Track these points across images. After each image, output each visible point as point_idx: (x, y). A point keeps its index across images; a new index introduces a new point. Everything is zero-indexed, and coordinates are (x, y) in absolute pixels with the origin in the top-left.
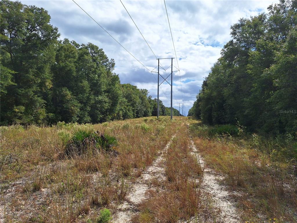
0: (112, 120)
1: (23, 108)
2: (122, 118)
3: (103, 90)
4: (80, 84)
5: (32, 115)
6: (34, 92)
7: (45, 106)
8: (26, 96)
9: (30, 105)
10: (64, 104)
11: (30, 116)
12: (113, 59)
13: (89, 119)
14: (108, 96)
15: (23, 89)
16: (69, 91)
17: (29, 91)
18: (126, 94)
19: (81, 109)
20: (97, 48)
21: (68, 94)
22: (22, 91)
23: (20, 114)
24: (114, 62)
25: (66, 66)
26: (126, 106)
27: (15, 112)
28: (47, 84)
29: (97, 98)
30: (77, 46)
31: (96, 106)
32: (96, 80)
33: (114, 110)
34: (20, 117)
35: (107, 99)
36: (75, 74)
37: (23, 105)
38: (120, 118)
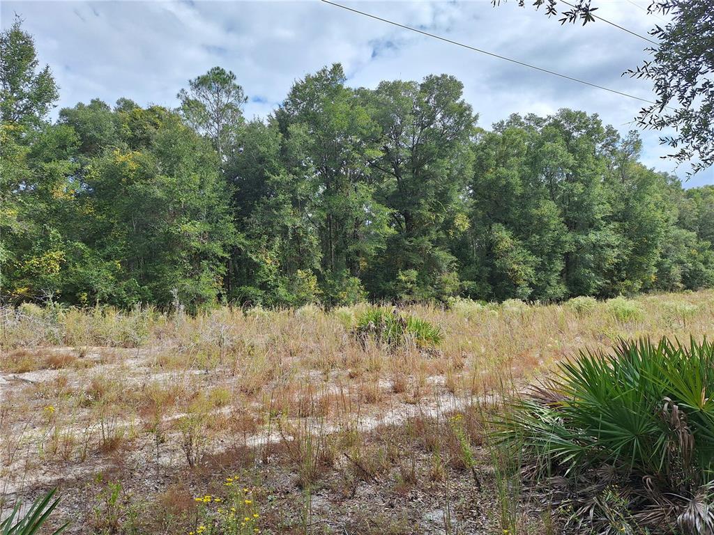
0: (645, 290)
1: (413, 274)
2: (681, 286)
3: (599, 216)
4: (534, 211)
5: (432, 285)
6: (432, 242)
7: (456, 267)
8: (417, 250)
9: (429, 267)
10: (496, 259)
11: (429, 287)
12: (635, 131)
13: (561, 289)
14: (616, 231)
15: (412, 239)
16: (507, 229)
17: (423, 241)
18: (698, 216)
19: (537, 269)
20: (583, 115)
21: (504, 237)
22: (411, 242)
23: (409, 286)
24: (639, 138)
25: (499, 178)
26: (694, 252)
27: (400, 281)
28: (458, 222)
29: (585, 237)
30: (539, 121)
31: (583, 258)
32: (580, 195)
33: (645, 266)
34: (410, 291)
35: (614, 239)
36: (519, 191)
37: (414, 267)
38: (673, 285)
